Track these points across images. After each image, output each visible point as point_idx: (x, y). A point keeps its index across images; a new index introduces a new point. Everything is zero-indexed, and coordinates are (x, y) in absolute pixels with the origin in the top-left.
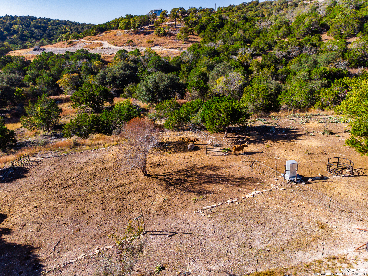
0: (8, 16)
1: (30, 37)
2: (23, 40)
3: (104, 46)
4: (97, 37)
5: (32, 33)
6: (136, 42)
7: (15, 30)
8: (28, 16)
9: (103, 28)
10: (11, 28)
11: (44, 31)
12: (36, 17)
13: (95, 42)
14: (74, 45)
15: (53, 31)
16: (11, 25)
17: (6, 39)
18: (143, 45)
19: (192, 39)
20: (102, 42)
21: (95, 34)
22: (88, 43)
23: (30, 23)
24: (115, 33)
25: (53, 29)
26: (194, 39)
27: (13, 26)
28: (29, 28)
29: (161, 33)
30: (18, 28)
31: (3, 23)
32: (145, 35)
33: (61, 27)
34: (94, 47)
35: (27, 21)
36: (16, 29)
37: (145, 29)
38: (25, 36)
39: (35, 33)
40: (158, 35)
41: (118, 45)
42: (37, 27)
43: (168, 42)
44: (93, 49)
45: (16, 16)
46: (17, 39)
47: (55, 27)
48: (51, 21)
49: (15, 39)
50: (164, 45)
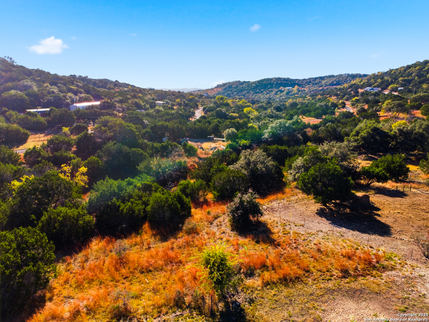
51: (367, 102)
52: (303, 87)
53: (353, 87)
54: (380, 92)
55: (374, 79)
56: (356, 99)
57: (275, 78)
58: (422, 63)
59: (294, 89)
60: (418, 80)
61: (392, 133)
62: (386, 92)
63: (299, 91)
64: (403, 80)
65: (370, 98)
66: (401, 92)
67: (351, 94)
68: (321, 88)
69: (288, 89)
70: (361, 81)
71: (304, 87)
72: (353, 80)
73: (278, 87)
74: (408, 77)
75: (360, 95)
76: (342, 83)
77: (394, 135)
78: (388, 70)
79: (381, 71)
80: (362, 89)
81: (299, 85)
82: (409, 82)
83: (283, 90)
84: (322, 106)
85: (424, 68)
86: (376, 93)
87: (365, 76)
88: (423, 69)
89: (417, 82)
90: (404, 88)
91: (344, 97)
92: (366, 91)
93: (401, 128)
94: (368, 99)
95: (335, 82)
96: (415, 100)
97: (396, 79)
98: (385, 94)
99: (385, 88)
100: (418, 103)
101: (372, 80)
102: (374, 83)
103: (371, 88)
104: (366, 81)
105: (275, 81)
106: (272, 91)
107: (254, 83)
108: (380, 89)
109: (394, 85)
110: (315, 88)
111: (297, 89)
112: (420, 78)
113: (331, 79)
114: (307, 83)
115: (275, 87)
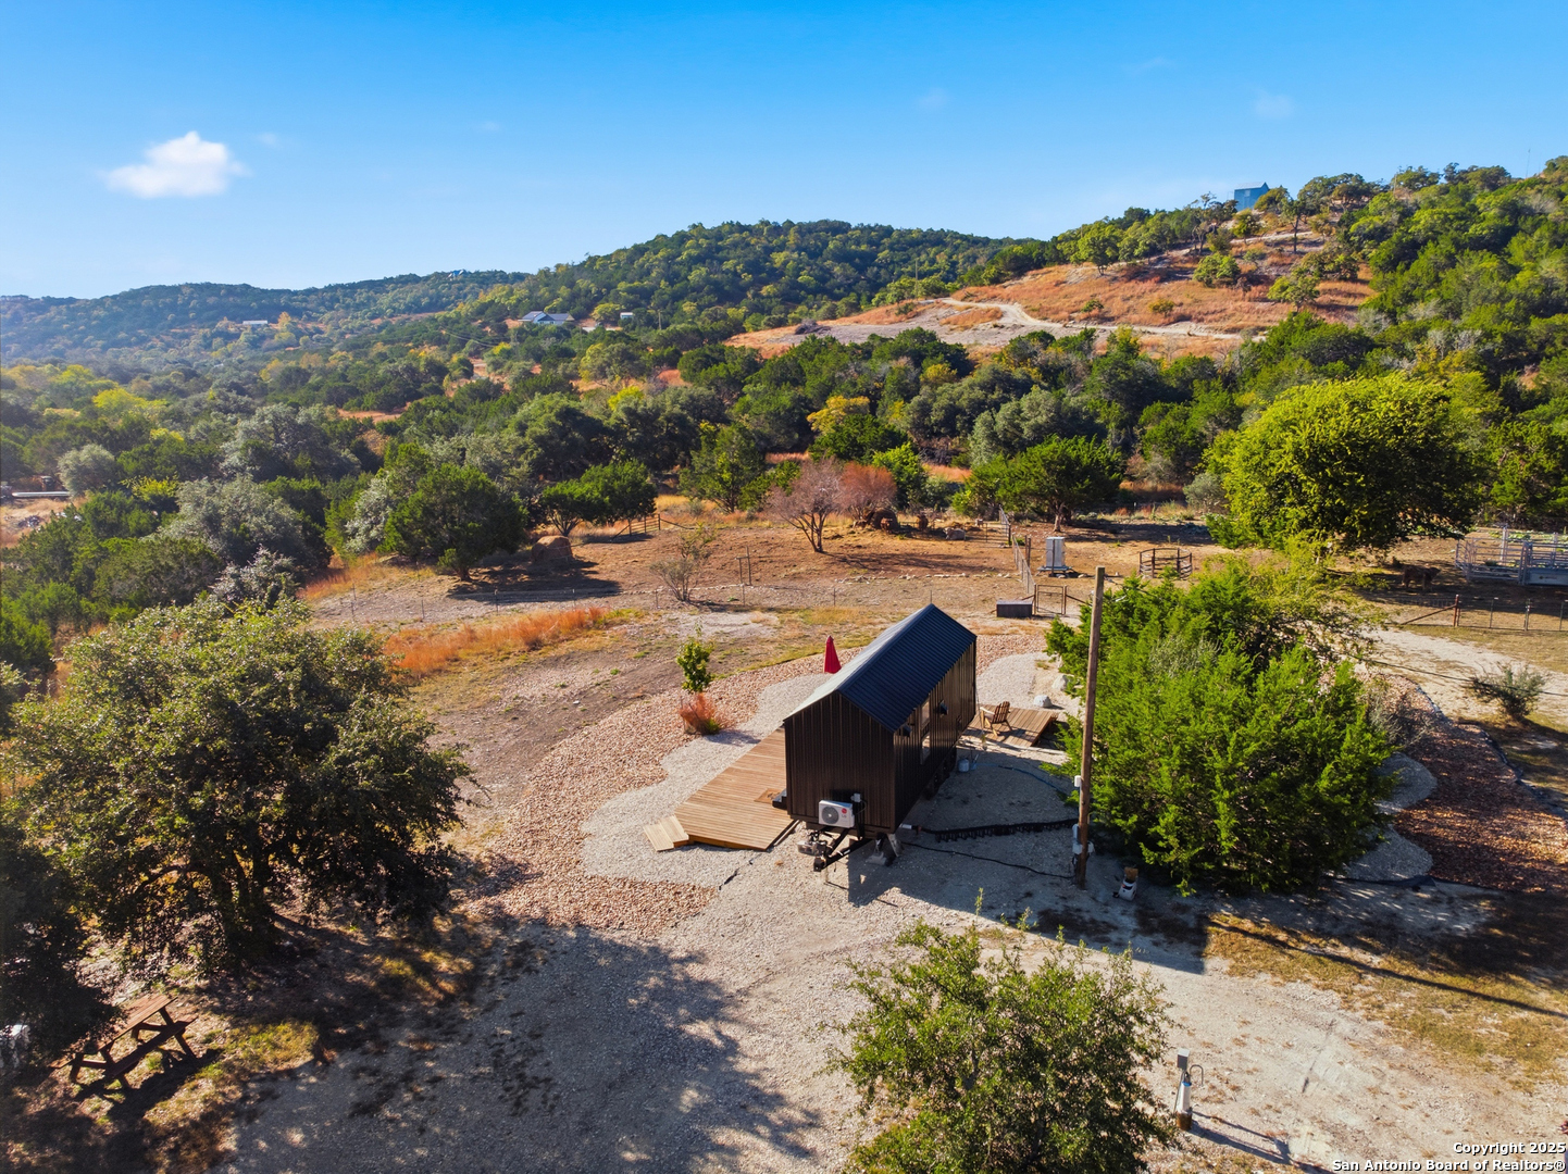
0: (767, 223)
1: (815, 292)
2: (790, 300)
3: (1000, 322)
4: (997, 289)
5: (824, 276)
6: (1115, 307)
7: (776, 269)
8: (826, 222)
9: (1031, 259)
10: (766, 261)
11: (861, 269)
12: (849, 225)
13: (983, 306)
14: (918, 315)
15: (891, 267)
16: (769, 250)
17: (746, 297)
18: (1135, 317)
19: (1339, 298)
20: (1003, 307)
21: (996, 281)
22: (960, 309)
23: (826, 244)
24: (1061, 277)
25: (892, 262)
26: (1349, 295)
27: (774, 255)
28: (819, 262)
29: (1218, 275)
30: (785, 263)
31: (748, 245)
32: (1162, 281)
33: (919, 255)
34: (969, 323)
35: (817, 238)
36: (777, 265)
37: (1173, 260)
38: (802, 286)
39: (832, 275)
40: (1209, 284)
41: (1052, 317)
42: (843, 257)
43: (1231, 306)
44: (966, 328)
45: (789, 224)
46: (776, 296)
47: (899, 256)
48: (894, 235)
49: (769, 297)
50: (1210, 317)
51: (538, 357)
52: (310, 319)
53: (488, 312)
54: (572, 325)
55: (547, 285)
56: (503, 351)
57: (191, 285)
58: (672, 239)
59: (277, 327)
60: (669, 290)
61: (612, 421)
62: (590, 327)
63: (299, 334)
64: (630, 291)
65: (546, 344)
66: (630, 325)
67: (485, 334)
68: (378, 322)
69: (254, 329)
70: (511, 293)
71: (315, 319)
72: (486, 291)
73: (209, 319)
74: (640, 280)
75: (512, 337)
76: (448, 303)
77: (617, 426)
78: (585, 258)
79: (564, 262)
80: (515, 317)
81: (295, 313)
82: (646, 295)
83: (232, 330)
84: (398, 373)
85: (680, 255)
86: (560, 329)
87: (519, 277)
88: (675, 257)
89: (666, 297)
90: (637, 313)
91: (464, 346)
92: (530, 324)
93: (632, 405)
94: (540, 348)
95: (425, 301)
96: (666, 342)
97: (610, 287)
98: (585, 333)
99: (582, 316)
100: (670, 349)
101: (543, 291)
102: (551, 300)
103: (543, 315)
104: (525, 292)
105: (191, 298)
106: (187, 336)
107: (100, 303)
108: (570, 318)
109: (607, 305)
110: (358, 323)
111: (288, 327)
112: (672, 284)
113: (407, 288)
114: (323, 304)
115: (194, 319)
